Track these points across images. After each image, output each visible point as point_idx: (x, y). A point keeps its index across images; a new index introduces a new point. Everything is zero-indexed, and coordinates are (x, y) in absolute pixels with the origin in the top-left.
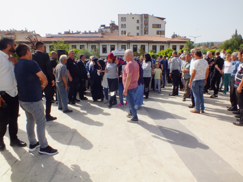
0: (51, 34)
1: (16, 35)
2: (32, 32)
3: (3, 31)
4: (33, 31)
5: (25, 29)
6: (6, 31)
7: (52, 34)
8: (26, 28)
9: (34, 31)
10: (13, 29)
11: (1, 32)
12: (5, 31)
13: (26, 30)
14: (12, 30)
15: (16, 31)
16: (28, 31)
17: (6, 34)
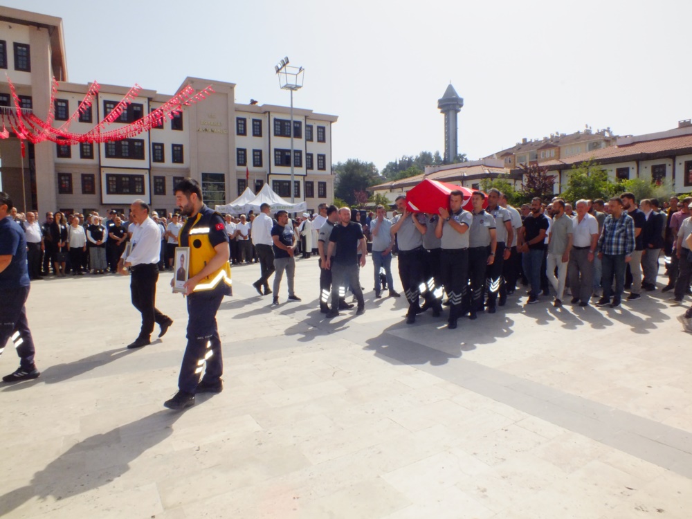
0: (632, 136)
1: (559, 148)
2: (602, 133)
3: (536, 141)
4: (605, 130)
5: (585, 128)
6: (543, 139)
7: (634, 135)
8: (587, 126)
9: (608, 130)
10: (557, 133)
11: (532, 145)
12: (541, 141)
13: (589, 129)
14: (555, 135)
15: (564, 136)
16: (594, 132)
17: (540, 147)
